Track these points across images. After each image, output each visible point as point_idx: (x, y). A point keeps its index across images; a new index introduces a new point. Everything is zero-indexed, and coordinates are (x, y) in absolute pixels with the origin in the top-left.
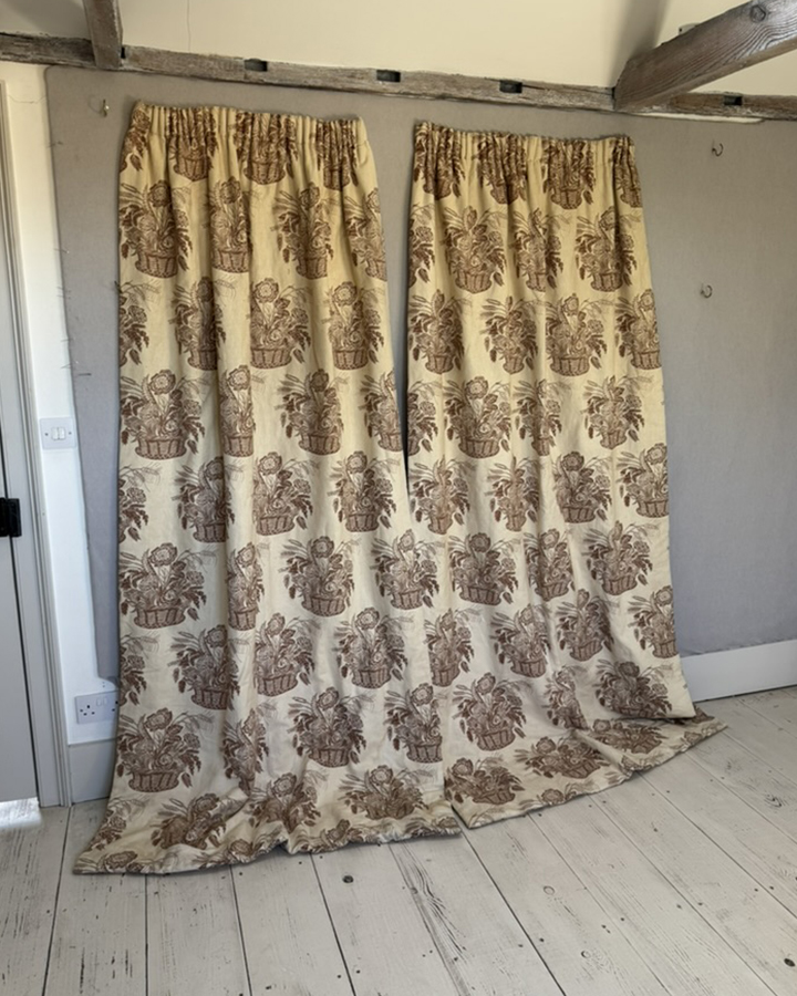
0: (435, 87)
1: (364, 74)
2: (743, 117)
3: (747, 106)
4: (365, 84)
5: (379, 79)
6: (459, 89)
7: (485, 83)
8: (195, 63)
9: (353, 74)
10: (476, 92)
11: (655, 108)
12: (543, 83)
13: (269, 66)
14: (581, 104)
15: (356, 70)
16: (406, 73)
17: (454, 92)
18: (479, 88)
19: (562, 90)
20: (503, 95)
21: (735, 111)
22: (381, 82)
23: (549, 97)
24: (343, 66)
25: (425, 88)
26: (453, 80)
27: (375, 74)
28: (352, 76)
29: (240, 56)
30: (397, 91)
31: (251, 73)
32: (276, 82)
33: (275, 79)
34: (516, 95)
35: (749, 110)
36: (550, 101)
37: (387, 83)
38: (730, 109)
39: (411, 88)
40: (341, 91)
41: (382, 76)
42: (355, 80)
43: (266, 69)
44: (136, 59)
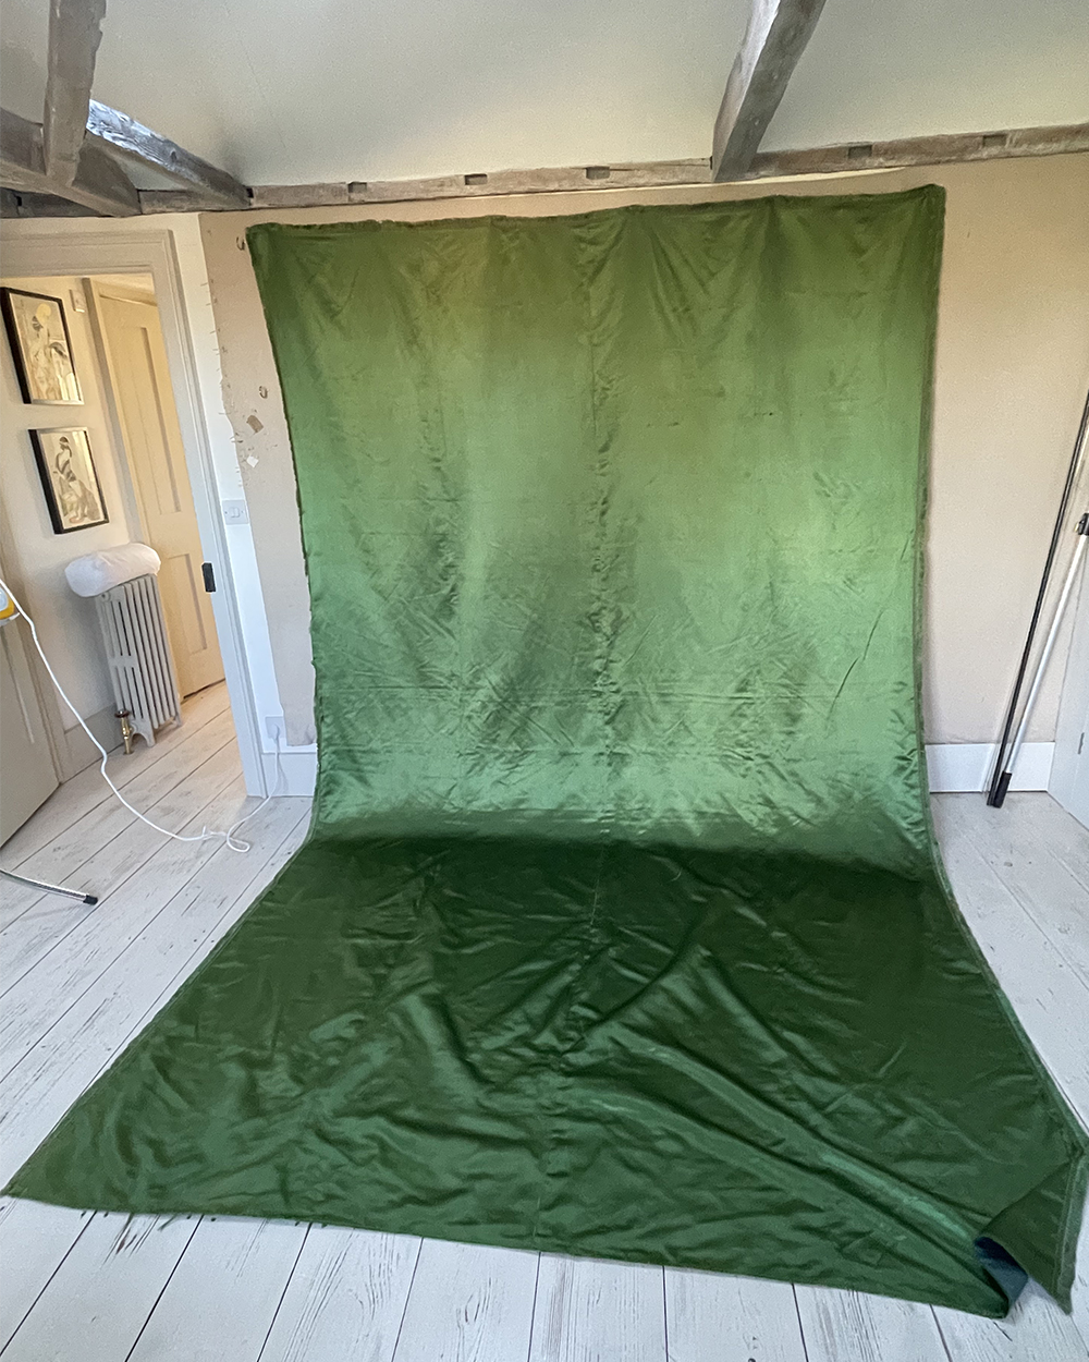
0: (520, 183)
1: (452, 181)
2: (876, 168)
3: (878, 155)
4: (454, 190)
5: (467, 183)
6: (544, 182)
7: (570, 174)
8: (308, 193)
9: (442, 183)
10: (564, 183)
11: (762, 173)
12: (631, 164)
13: (369, 186)
14: (675, 180)
15: (444, 178)
16: (492, 174)
17: (539, 186)
18: (566, 179)
19: (652, 168)
20: (589, 181)
21: (864, 163)
22: (468, 187)
23: (640, 177)
24: (433, 176)
25: (511, 187)
26: (538, 175)
27: (463, 180)
28: (442, 185)
29: (343, 181)
30: (484, 192)
31: (353, 196)
32: (376, 200)
33: (374, 197)
34: (604, 180)
35: (881, 160)
36: (642, 181)
37: (474, 187)
38: (857, 164)
39: (497, 188)
40: (434, 199)
41: (471, 180)
42: (445, 188)
43: (366, 189)
44: (261, 197)
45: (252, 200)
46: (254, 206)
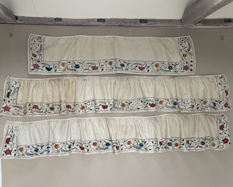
0: (117, 23)
1: (93, 20)
2: (232, 26)
4: (93, 23)
5: (98, 22)
6: (125, 23)
7: (134, 21)
8: (39, 20)
10: (131, 24)
12: (155, 19)
13: (62, 20)
14: (169, 25)
15: (90, 19)
16: (107, 19)
17: (124, 24)
18: (132, 22)
19: (162, 21)
20: (141, 24)
21: (229, 24)
22: (99, 22)
24: (86, 18)
26: (123, 20)
27: (97, 20)
29: (53, 17)
30: (104, 25)
31: (56, 22)
33: (64, 23)
34: (146, 24)
36: (158, 25)
37: (101, 23)
38: (227, 24)
39: (109, 24)
40: (85, 26)
41: (99, 20)
42: (90, 22)
43: (61, 21)
44: (21, 20)
45: (17, 21)
46: (18, 23)
